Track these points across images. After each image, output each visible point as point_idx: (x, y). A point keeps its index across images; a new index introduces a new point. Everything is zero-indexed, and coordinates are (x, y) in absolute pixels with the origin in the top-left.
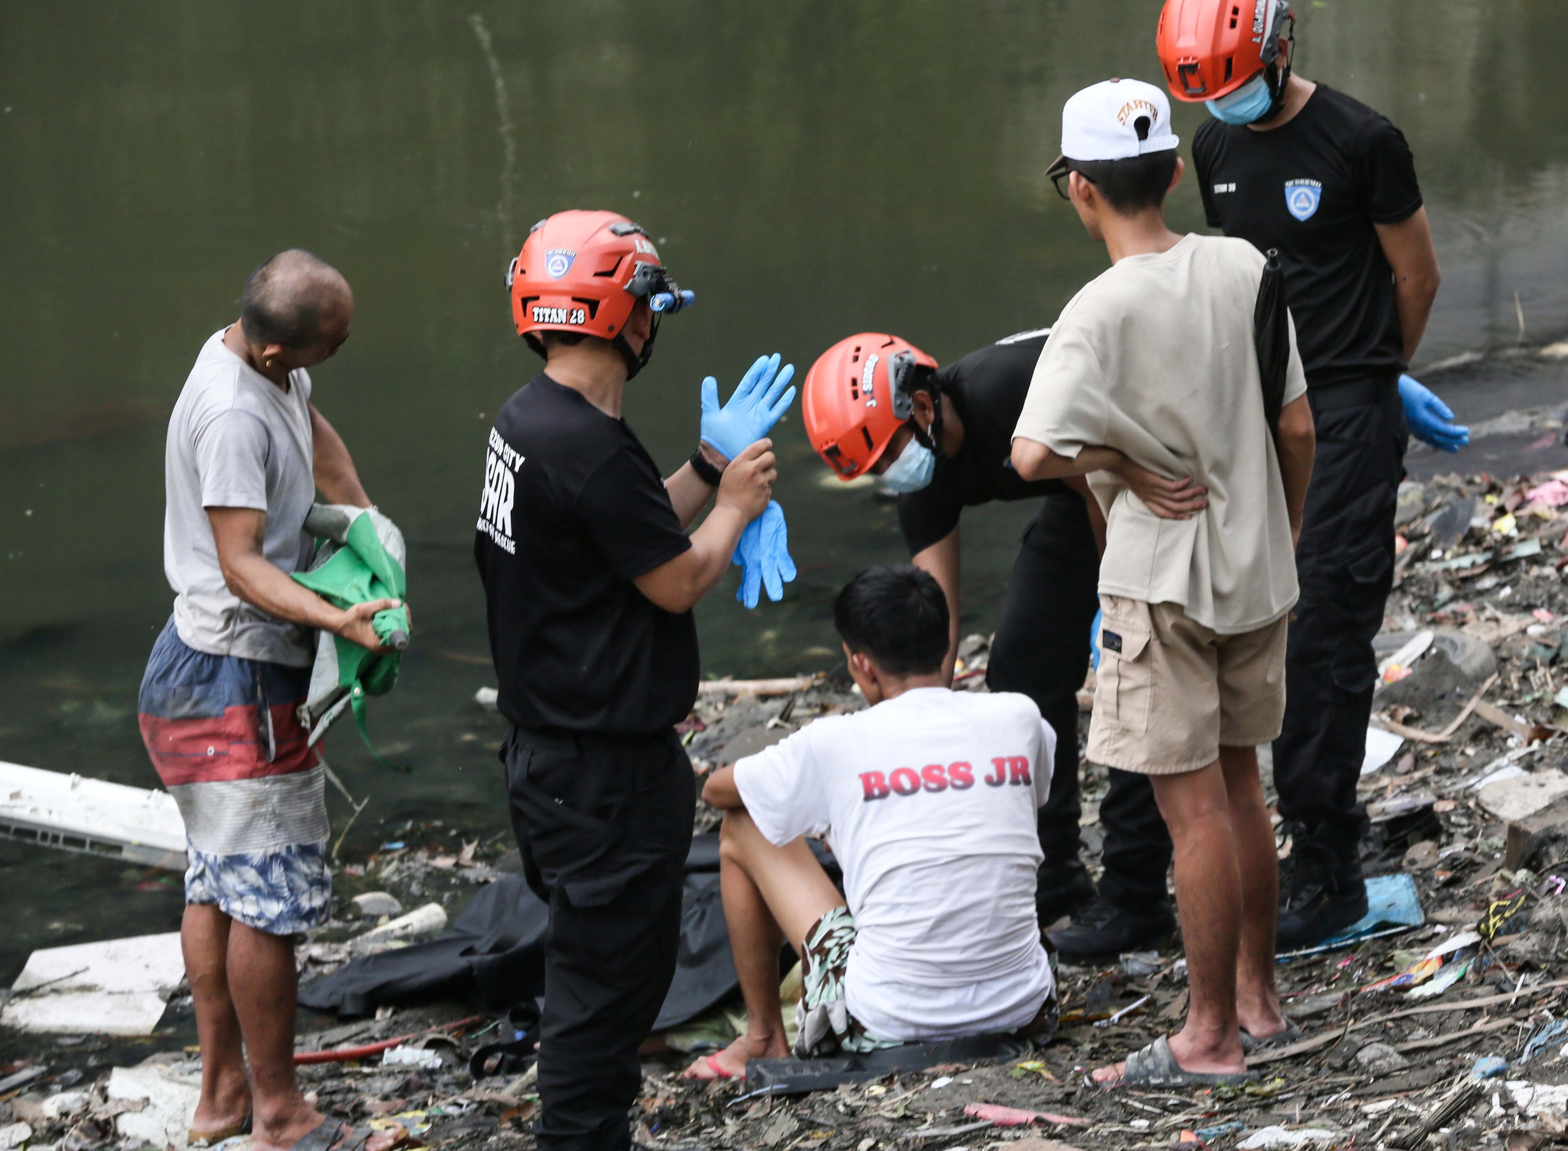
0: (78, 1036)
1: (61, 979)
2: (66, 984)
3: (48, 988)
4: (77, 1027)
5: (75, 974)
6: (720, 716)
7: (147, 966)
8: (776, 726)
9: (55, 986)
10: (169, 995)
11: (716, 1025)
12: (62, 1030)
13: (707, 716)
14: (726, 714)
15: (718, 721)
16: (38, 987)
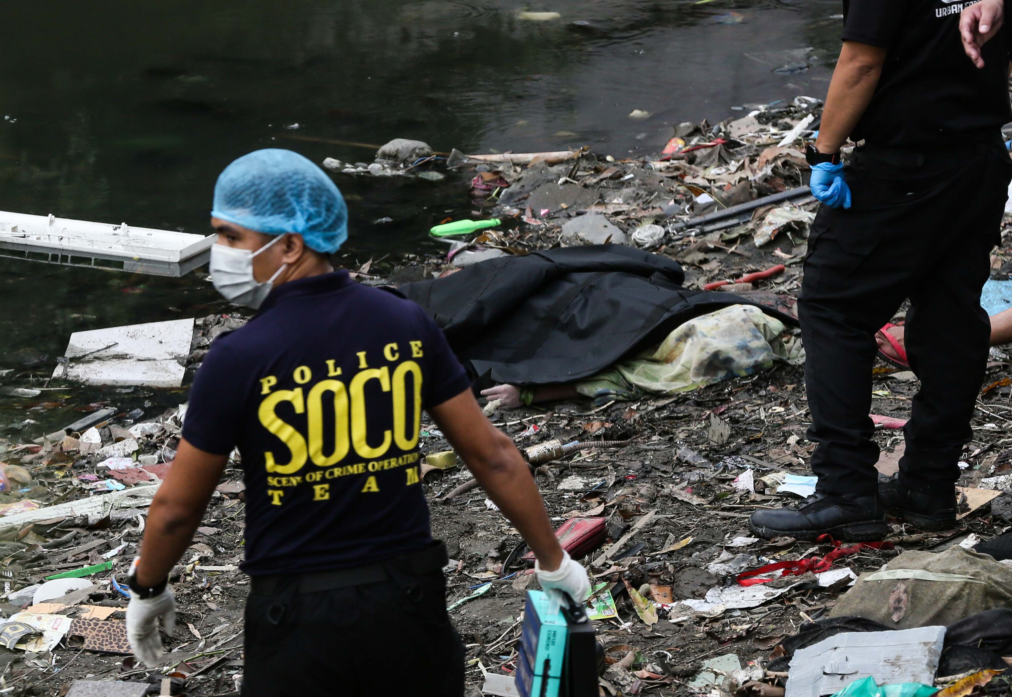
0: (129, 387)
1: (98, 351)
2: (104, 354)
3: (91, 356)
4: (125, 382)
5: (109, 347)
6: (520, 176)
7: (161, 342)
8: (566, 182)
9: (96, 355)
10: (185, 361)
11: (613, 378)
12: (115, 384)
13: (510, 176)
14: (524, 174)
15: (519, 180)
16: (84, 356)
